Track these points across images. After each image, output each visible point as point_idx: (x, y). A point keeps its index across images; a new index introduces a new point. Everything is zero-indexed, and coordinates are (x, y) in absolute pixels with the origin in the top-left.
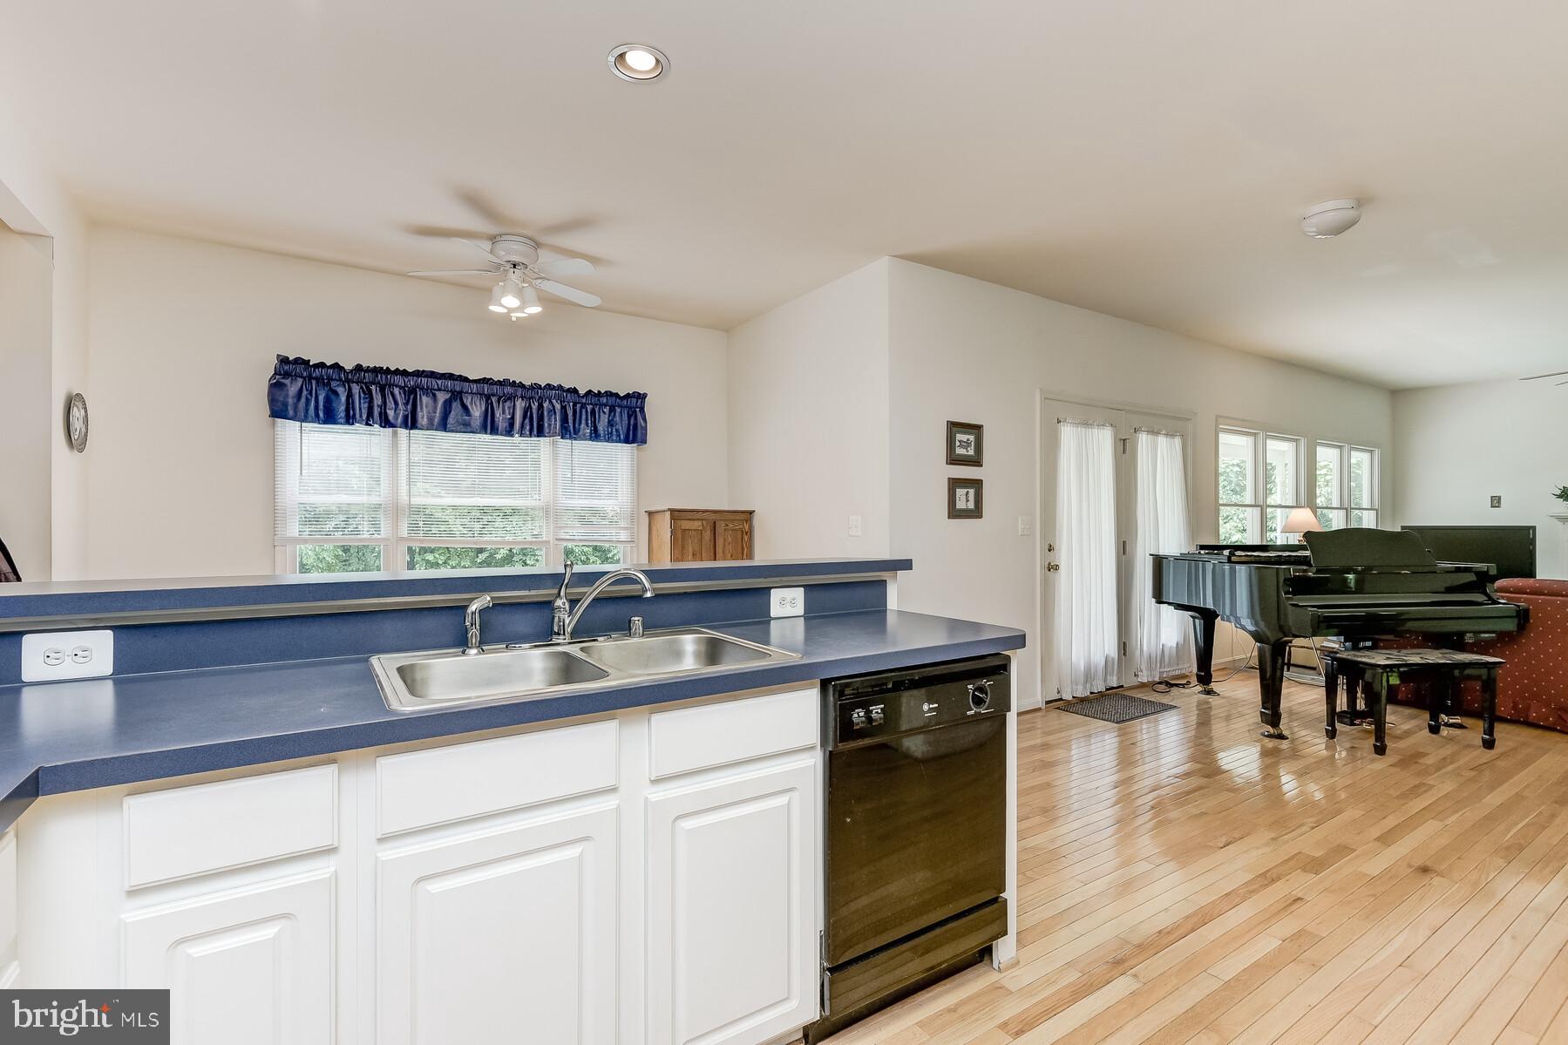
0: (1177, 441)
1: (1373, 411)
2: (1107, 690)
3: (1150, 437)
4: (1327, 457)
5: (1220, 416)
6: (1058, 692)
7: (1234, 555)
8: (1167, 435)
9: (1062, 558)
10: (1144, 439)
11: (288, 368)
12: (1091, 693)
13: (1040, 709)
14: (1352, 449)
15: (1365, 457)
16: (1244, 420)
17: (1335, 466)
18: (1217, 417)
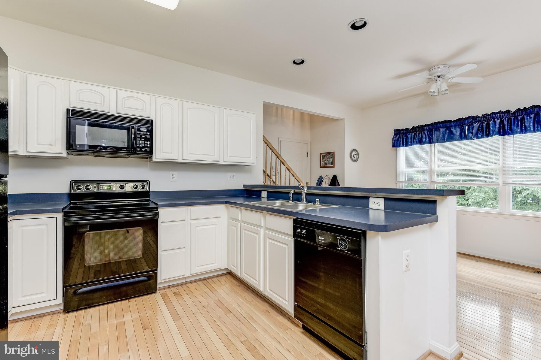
11: (397, 132)
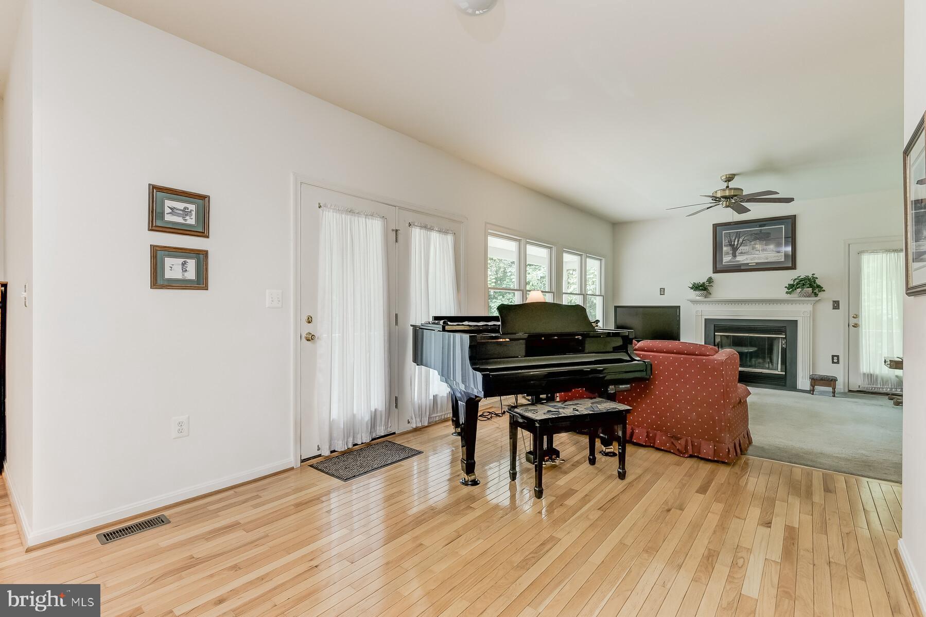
0: (450, 238)
1: (601, 235)
2: (373, 440)
3: (423, 231)
4: (571, 261)
5: (488, 223)
6: (318, 450)
7: (448, 325)
8: (440, 231)
9: (320, 329)
10: (417, 234)
12: (355, 445)
13: (292, 469)
14: (587, 257)
15: (597, 263)
16: (508, 229)
17: (576, 266)
18: (486, 223)
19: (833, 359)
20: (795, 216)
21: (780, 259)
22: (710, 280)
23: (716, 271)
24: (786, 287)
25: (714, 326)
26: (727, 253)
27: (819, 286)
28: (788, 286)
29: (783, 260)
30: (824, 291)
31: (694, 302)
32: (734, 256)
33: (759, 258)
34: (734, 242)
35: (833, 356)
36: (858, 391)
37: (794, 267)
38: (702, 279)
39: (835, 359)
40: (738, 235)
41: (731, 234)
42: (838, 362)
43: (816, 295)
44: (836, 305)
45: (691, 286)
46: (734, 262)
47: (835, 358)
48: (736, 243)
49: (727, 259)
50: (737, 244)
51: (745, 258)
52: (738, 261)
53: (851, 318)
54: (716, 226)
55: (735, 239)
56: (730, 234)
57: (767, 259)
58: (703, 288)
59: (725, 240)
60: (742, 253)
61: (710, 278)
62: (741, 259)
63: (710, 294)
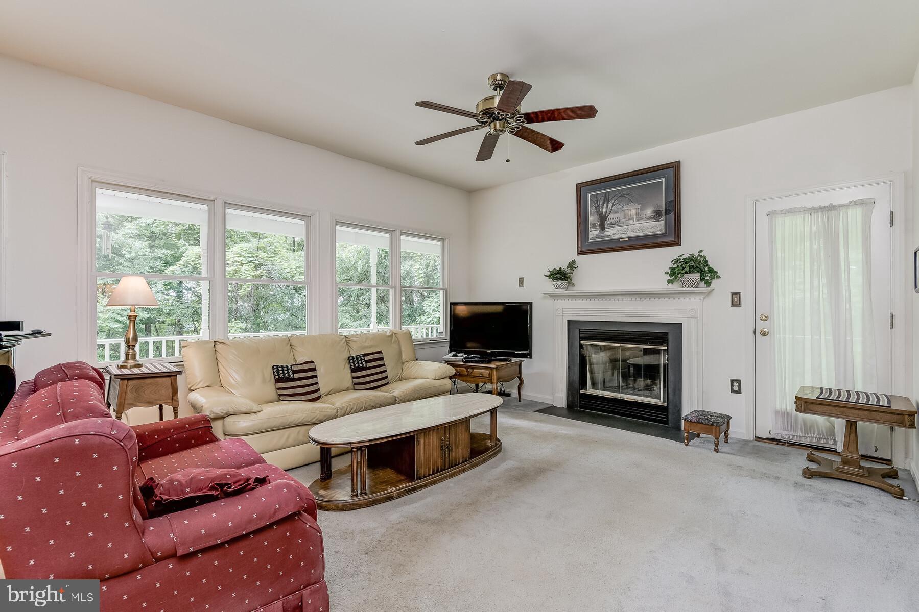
19: (732, 386)
20: (679, 163)
21: (660, 230)
22: (572, 266)
23: (581, 252)
24: (667, 273)
25: (580, 331)
26: (594, 225)
27: (711, 270)
28: (669, 271)
29: (663, 231)
30: (719, 277)
31: (553, 296)
32: (602, 228)
33: (633, 231)
34: (603, 208)
35: (732, 381)
36: (768, 439)
37: (676, 243)
38: (562, 264)
39: (736, 386)
40: (607, 198)
41: (598, 196)
42: (739, 391)
43: (708, 284)
44: (736, 300)
45: (548, 274)
46: (602, 237)
47: (736, 384)
48: (604, 210)
49: (593, 233)
50: (606, 212)
51: (615, 231)
52: (607, 236)
53: (758, 320)
54: (580, 187)
55: (603, 204)
56: (597, 198)
57: (643, 230)
58: (560, 275)
59: (591, 206)
60: (611, 224)
61: (573, 262)
62: (612, 233)
63: (573, 285)
